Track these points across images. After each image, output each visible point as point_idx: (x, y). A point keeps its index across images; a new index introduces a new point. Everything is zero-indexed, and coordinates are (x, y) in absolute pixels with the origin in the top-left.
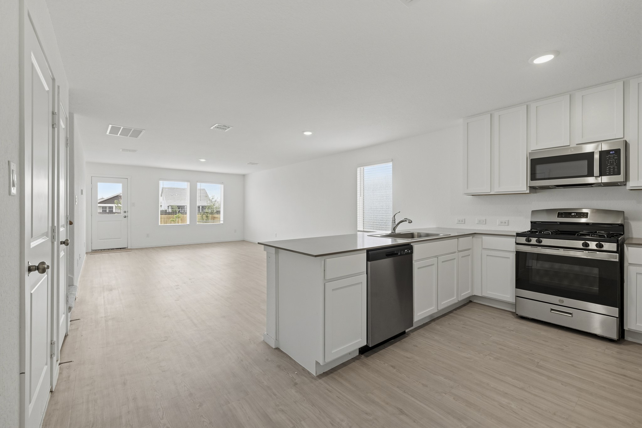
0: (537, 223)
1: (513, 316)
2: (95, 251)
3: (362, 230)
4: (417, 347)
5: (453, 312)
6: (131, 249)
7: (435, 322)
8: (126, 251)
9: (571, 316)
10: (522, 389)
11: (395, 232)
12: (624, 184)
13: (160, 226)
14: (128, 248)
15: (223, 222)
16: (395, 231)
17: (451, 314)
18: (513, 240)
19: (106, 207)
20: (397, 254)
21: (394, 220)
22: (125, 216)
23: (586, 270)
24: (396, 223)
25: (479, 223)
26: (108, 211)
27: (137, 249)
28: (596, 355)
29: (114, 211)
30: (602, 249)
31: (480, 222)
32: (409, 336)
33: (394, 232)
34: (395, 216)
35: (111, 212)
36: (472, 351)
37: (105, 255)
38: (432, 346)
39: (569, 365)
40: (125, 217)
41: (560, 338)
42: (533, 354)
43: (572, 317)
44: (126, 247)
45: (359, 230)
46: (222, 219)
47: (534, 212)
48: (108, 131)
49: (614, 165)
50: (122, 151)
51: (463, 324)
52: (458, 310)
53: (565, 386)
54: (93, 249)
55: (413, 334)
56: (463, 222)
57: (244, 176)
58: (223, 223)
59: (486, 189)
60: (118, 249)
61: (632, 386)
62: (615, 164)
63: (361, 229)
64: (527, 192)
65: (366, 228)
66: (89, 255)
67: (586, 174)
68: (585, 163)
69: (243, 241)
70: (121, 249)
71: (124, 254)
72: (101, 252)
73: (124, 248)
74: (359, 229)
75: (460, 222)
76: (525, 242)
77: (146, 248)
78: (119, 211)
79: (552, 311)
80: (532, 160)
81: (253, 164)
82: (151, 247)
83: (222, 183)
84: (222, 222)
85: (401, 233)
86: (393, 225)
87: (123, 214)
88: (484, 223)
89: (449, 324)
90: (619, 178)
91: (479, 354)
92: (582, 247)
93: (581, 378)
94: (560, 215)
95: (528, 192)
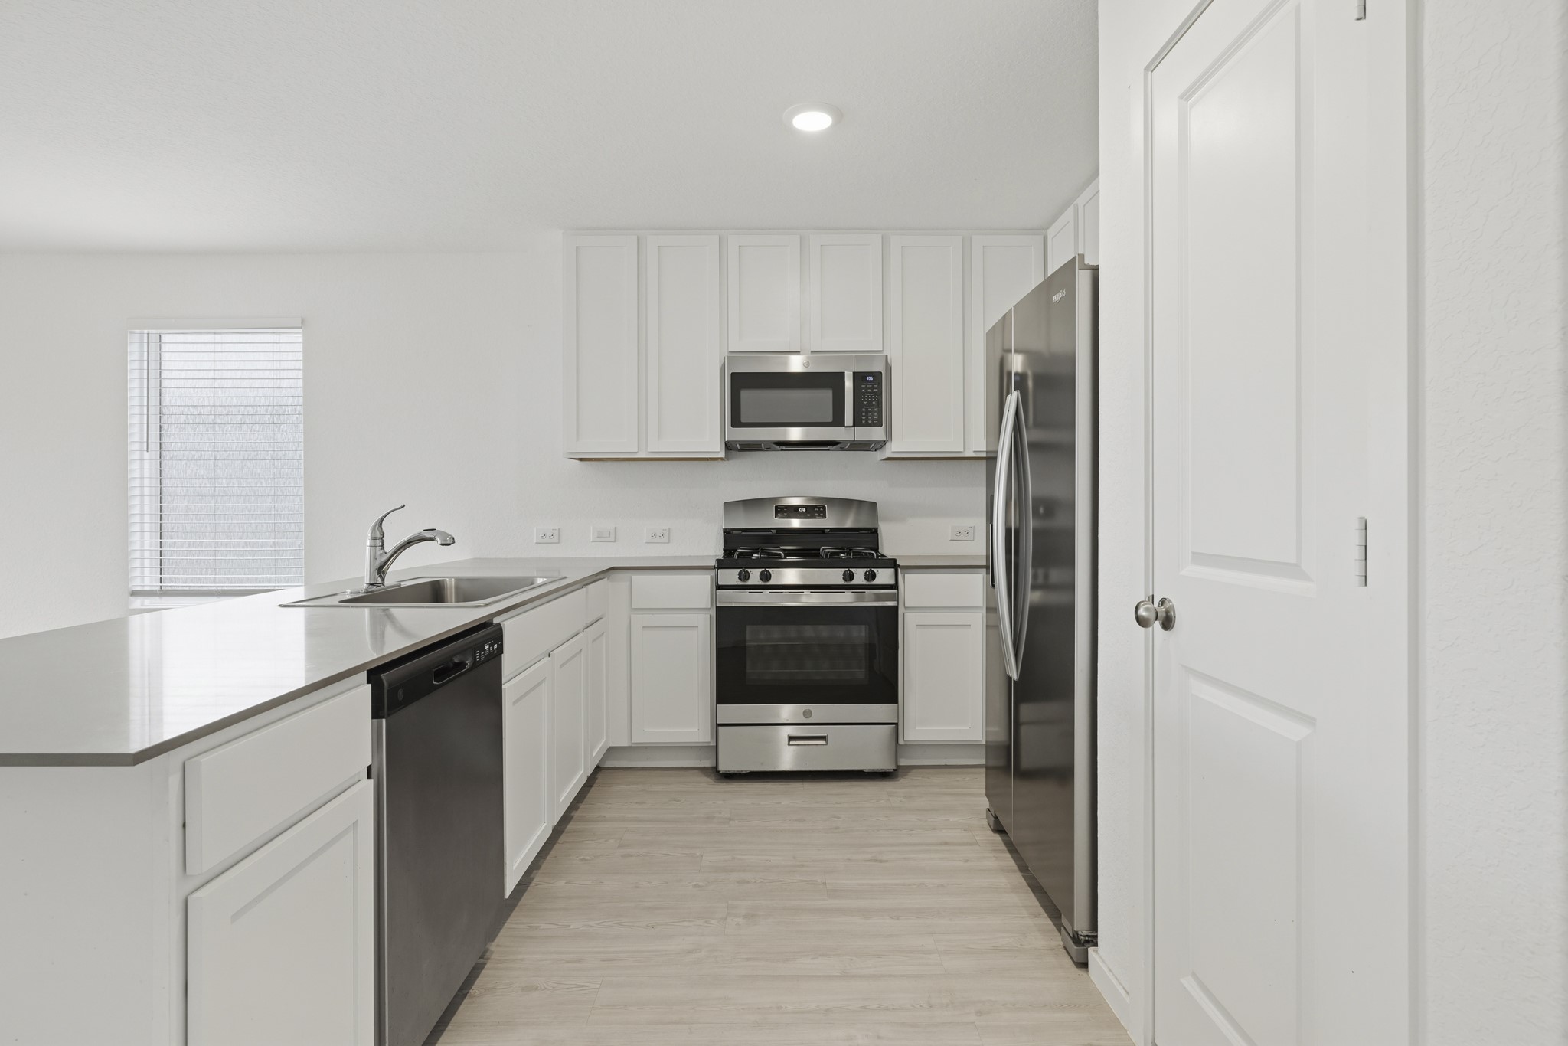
0: (734, 532)
1: (709, 780)
3: (156, 586)
4: (536, 989)
5: (572, 817)
7: (541, 871)
9: (824, 742)
10: (845, 976)
11: (383, 583)
12: (880, 445)
16: (383, 580)
17: (571, 826)
18: (704, 580)
20: (462, 665)
21: (379, 538)
23: (840, 632)
24: (389, 547)
25: (599, 539)
28: (886, 817)
30: (875, 582)
31: (601, 537)
32: (488, 959)
33: (379, 580)
34: (382, 519)
36: (686, 924)
38: (579, 961)
39: (869, 861)
41: (816, 802)
42: (802, 866)
43: (827, 744)
45: (139, 588)
47: (728, 506)
49: (873, 405)
51: (620, 846)
52: (582, 806)
53: (898, 919)
55: (498, 946)
56: (555, 539)
59: (625, 444)
61: (967, 861)
62: (874, 403)
63: (147, 581)
64: (719, 456)
65: (171, 580)
67: (830, 420)
68: (827, 395)
74: (137, 585)
75: (548, 539)
76: (736, 581)
79: (791, 743)
80: (733, 375)
85: (403, 584)
86: (374, 558)
88: (612, 538)
89: (583, 860)
90: (876, 434)
91: (706, 922)
92: (842, 582)
93: (904, 884)
94: (779, 512)
95: (722, 455)
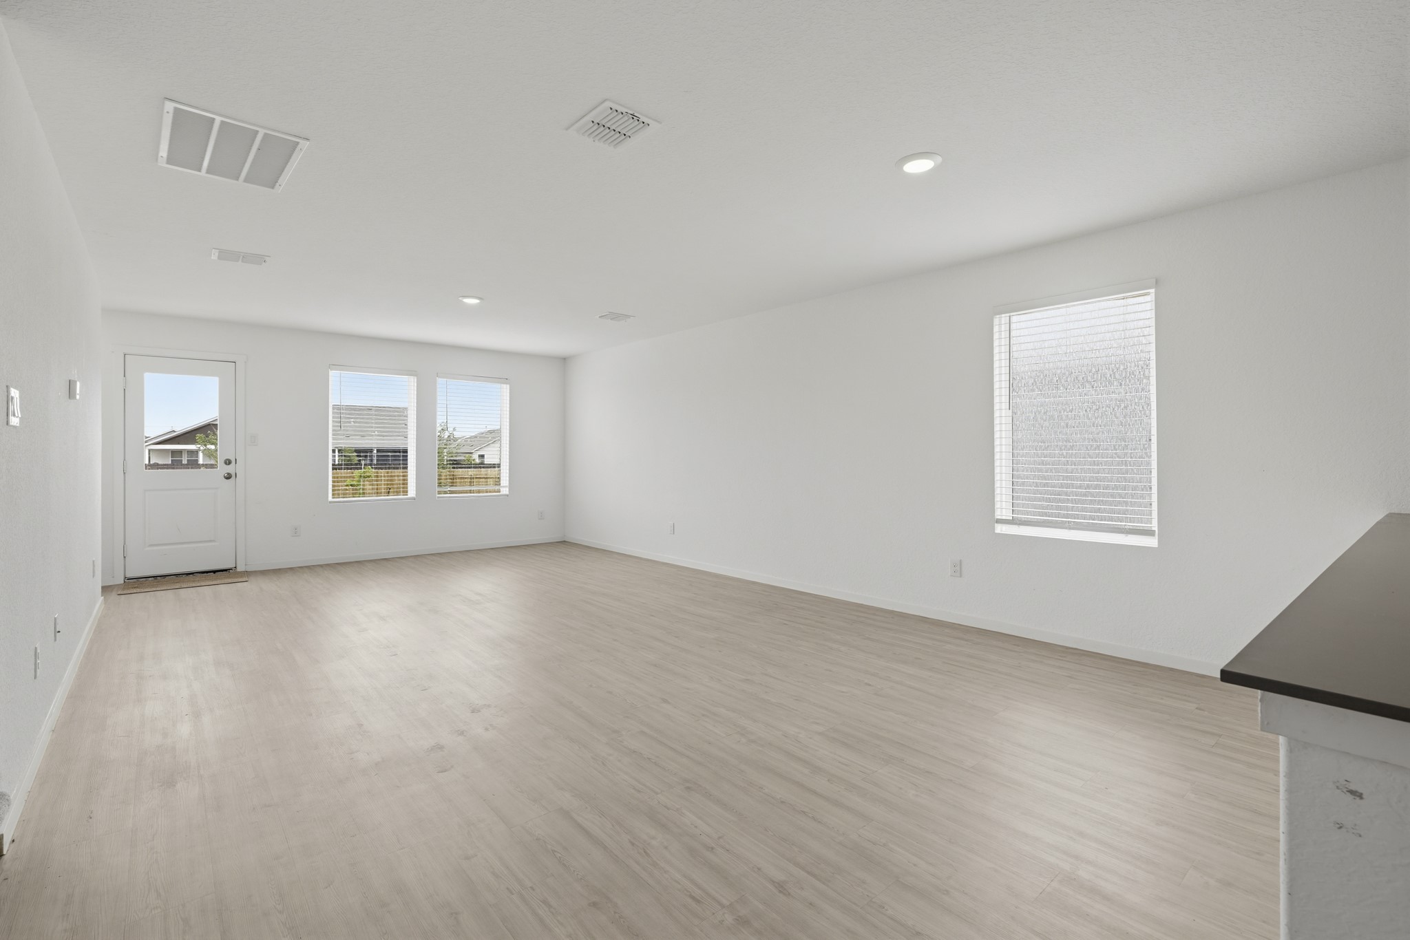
2: (136, 584)
6: (247, 574)
8: (230, 581)
13: (330, 502)
14: (239, 569)
15: (507, 489)
19: (180, 452)
22: (228, 474)
26: (185, 462)
27: (264, 573)
29: (201, 461)
35: (193, 464)
37: (166, 598)
40: (228, 477)
44: (231, 565)
46: (505, 481)
48: (163, 152)
50: (219, 258)
54: (128, 575)
57: (564, 361)
58: (507, 493)
60: (207, 572)
65: (1019, 512)
66: (113, 596)
69: (565, 542)
70: (214, 572)
71: (225, 589)
72: (153, 586)
73: (226, 570)
77: (291, 569)
78: (212, 462)
81: (615, 317)
82: (306, 567)
83: (505, 380)
84: (504, 489)
87: (223, 469)
